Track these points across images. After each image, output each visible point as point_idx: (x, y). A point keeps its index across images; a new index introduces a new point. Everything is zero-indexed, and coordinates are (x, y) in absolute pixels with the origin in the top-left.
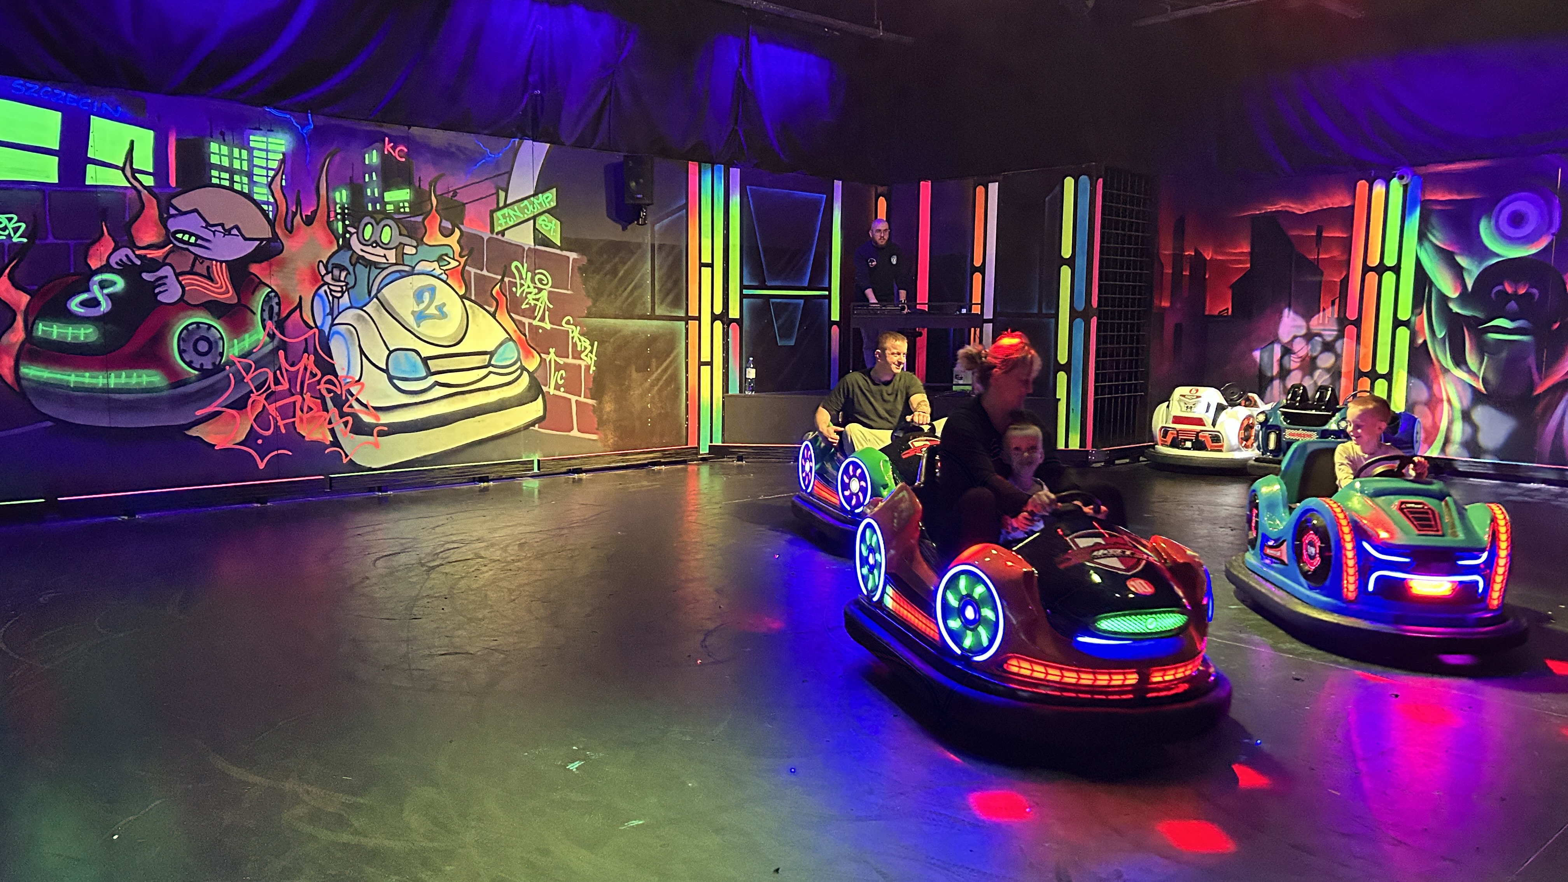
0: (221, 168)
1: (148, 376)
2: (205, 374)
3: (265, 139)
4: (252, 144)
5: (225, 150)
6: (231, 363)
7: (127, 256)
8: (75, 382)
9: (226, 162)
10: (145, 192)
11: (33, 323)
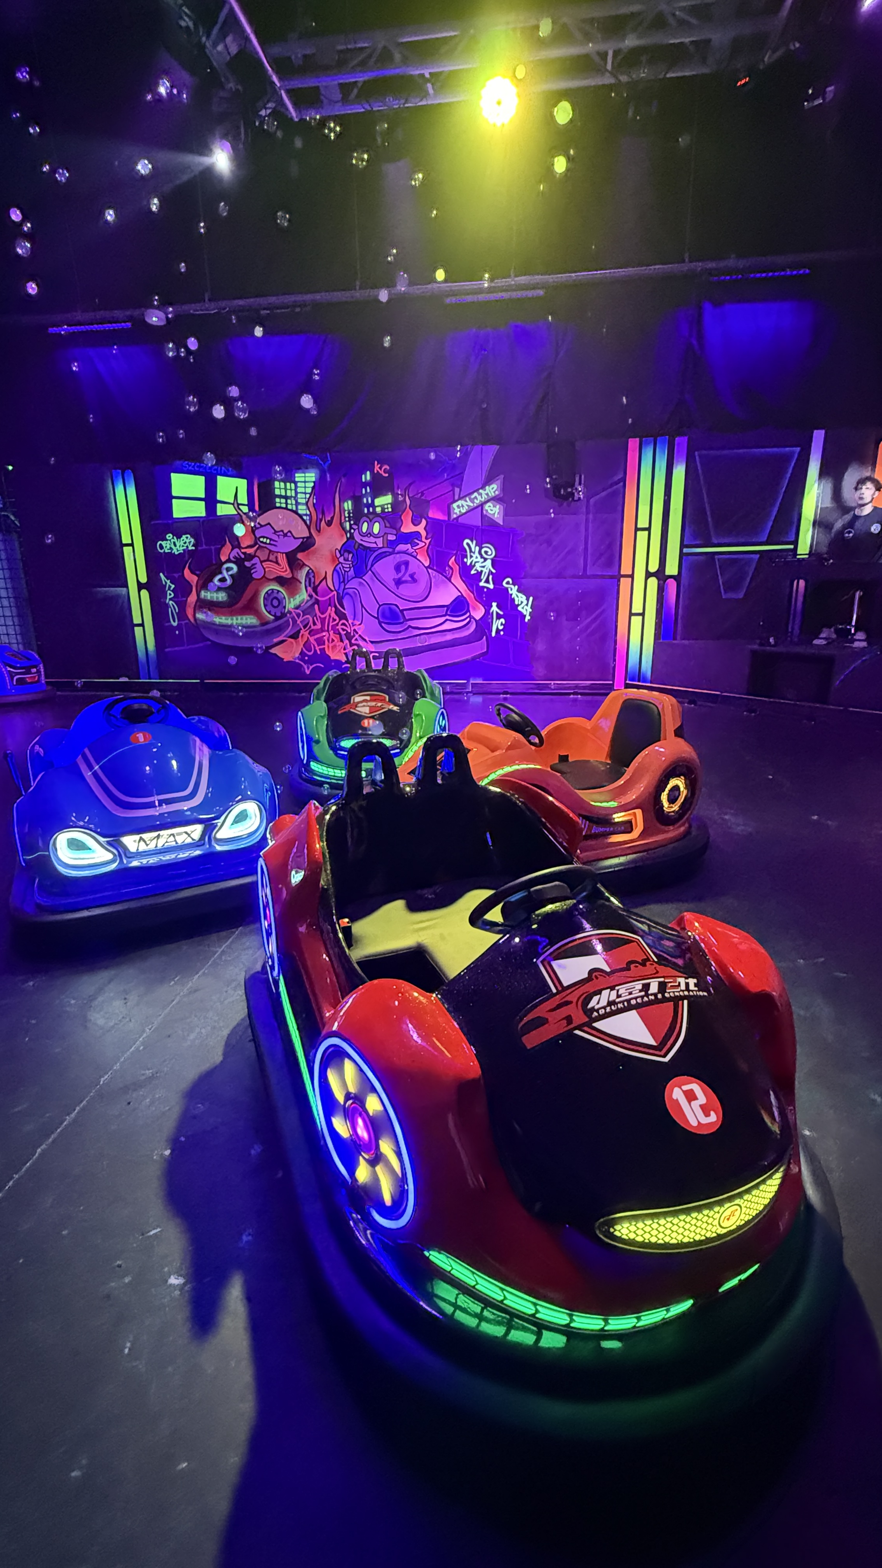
0: (280, 497)
1: (251, 619)
2: (277, 618)
3: (303, 475)
4: (297, 479)
5: (282, 484)
6: (290, 612)
7: (238, 553)
8: (219, 622)
9: (283, 494)
10: (243, 516)
11: (200, 591)
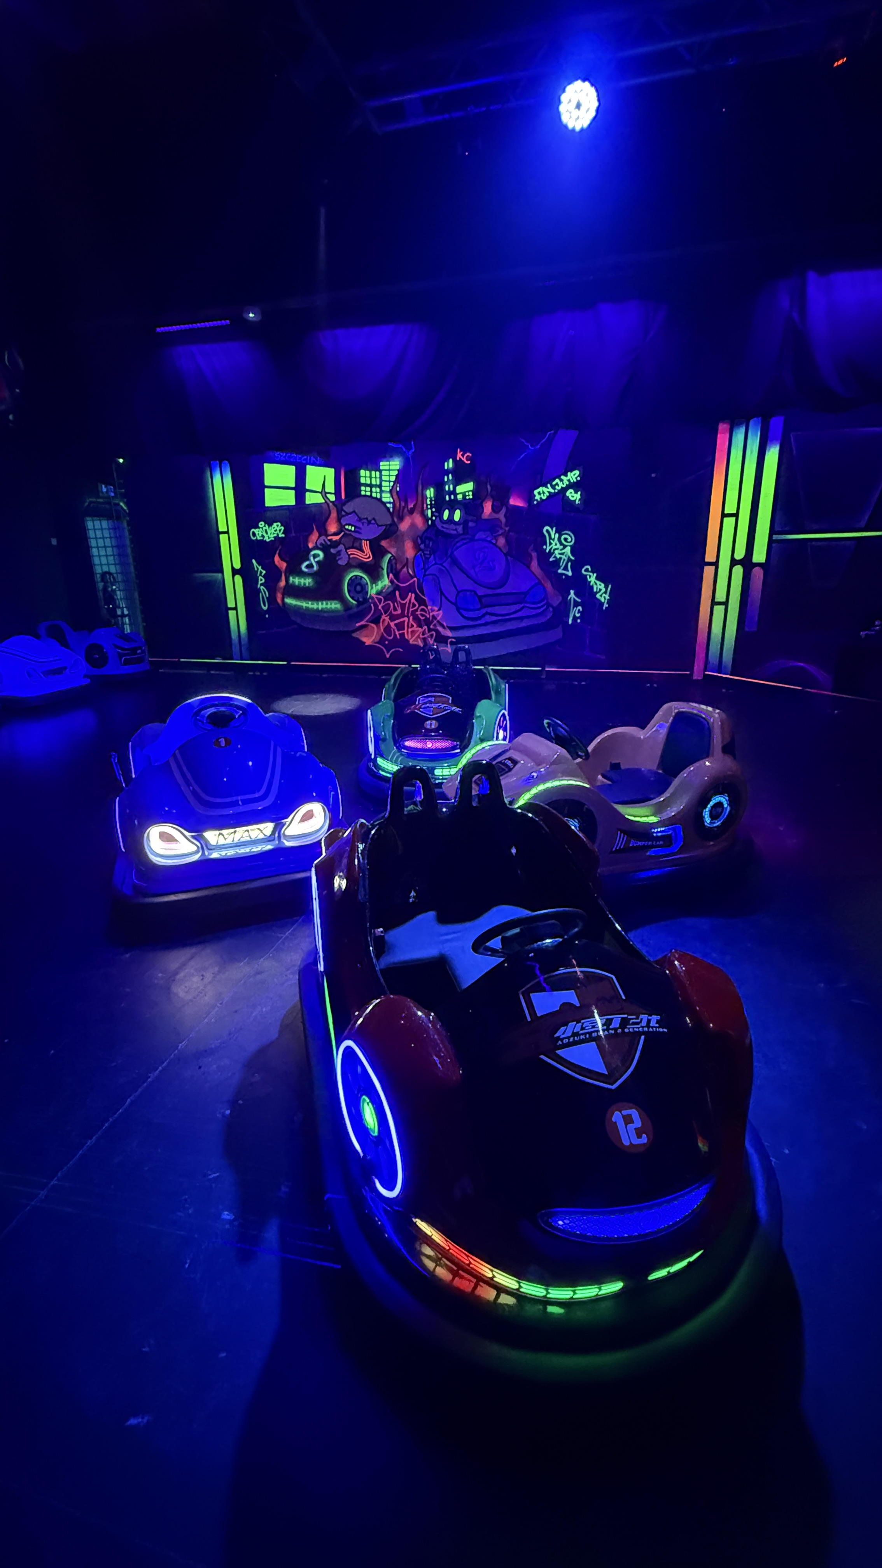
0: (366, 485)
1: (335, 604)
2: (360, 603)
3: (388, 463)
4: (381, 468)
5: (368, 473)
6: (371, 597)
7: (324, 540)
8: (306, 607)
9: (368, 482)
10: (331, 504)
11: (289, 577)
